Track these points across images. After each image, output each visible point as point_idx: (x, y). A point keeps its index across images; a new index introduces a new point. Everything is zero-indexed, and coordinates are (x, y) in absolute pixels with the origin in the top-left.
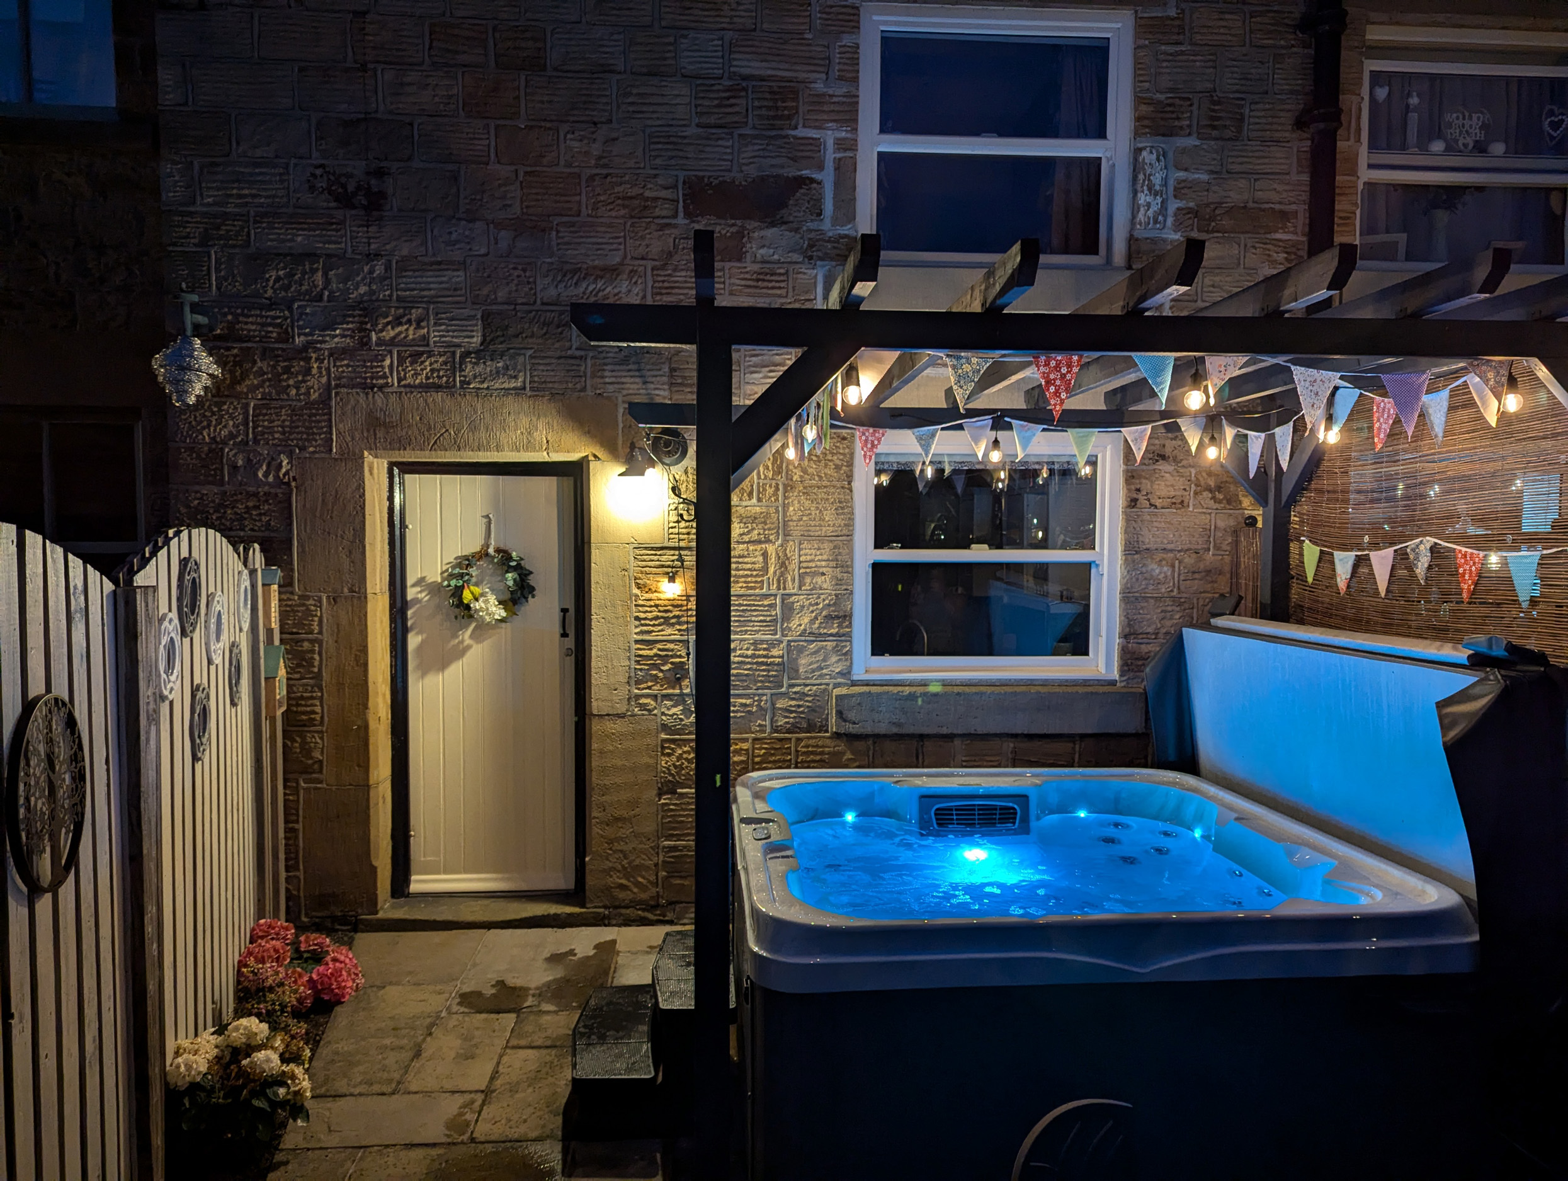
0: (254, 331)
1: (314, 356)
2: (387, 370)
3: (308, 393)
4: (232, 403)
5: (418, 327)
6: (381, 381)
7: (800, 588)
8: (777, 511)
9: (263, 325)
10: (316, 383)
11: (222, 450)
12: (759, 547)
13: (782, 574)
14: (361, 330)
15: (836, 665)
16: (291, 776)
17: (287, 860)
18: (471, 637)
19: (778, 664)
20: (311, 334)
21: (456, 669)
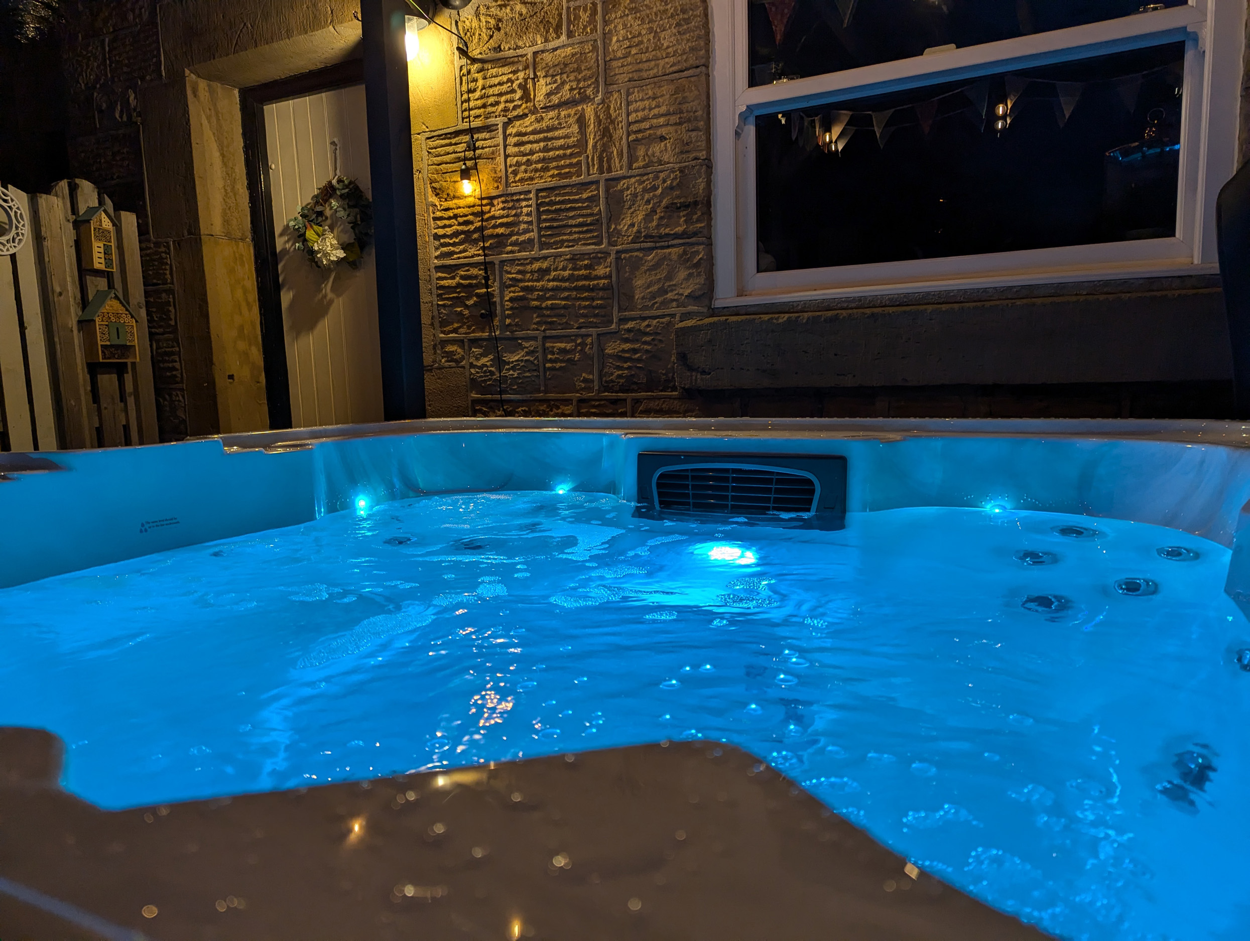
7: (630, 167)
11: (92, 95)
12: (572, 111)
13: (605, 148)
15: (686, 284)
19: (604, 289)
21: (322, 327)
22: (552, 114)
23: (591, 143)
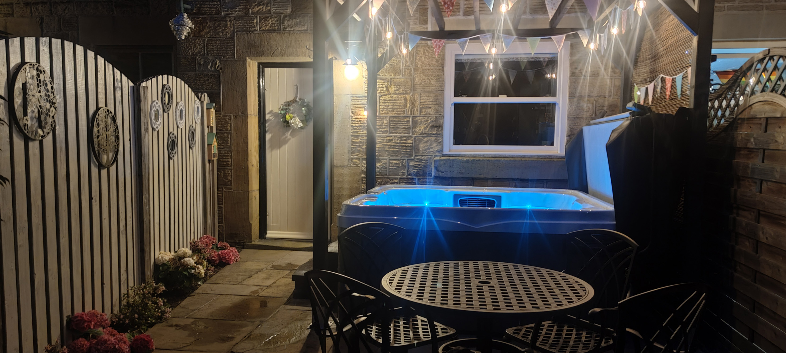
0: (207, 10)
1: (228, 19)
2: (255, 24)
3: (226, 35)
4: (199, 39)
5: (267, 6)
6: (253, 29)
7: (420, 114)
8: (411, 80)
9: (210, 8)
10: (229, 30)
11: (196, 57)
12: (403, 96)
13: (413, 108)
14: (246, 8)
15: (435, 147)
16: (220, 186)
17: (218, 219)
18: (290, 135)
19: (410, 147)
20: (227, 11)
21: (284, 148)
22: (395, 96)
23: (408, 106)
